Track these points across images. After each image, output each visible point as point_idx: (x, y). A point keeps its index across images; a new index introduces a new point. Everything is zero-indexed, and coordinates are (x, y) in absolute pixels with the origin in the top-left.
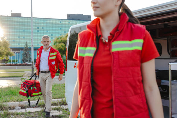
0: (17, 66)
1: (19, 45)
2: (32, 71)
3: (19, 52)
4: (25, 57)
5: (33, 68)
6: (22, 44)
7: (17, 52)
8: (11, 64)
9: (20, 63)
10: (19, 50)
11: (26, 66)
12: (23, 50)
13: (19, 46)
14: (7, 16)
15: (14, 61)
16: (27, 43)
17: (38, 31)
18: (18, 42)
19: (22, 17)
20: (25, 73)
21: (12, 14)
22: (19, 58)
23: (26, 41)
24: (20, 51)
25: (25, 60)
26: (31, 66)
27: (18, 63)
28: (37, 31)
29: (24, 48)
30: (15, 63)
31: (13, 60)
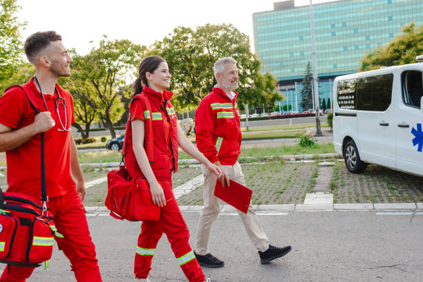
0: (291, 119)
1: (293, 71)
2: (317, 127)
3: (292, 87)
4: (307, 98)
5: (318, 121)
6: (300, 69)
7: (289, 87)
8: (280, 114)
9: (297, 112)
10: (294, 84)
11: (310, 117)
12: (302, 83)
13: (293, 75)
14: (266, 12)
15: (285, 108)
16: (309, 65)
17: (333, 34)
18: (290, 65)
19: (297, 7)
20: (306, 132)
21: (275, 4)
22: (294, 101)
23: (306, 61)
24: (296, 86)
25: (307, 104)
26: (315, 118)
27: (292, 112)
28: (330, 34)
29: (303, 77)
30: (288, 112)
31: (283, 106)
